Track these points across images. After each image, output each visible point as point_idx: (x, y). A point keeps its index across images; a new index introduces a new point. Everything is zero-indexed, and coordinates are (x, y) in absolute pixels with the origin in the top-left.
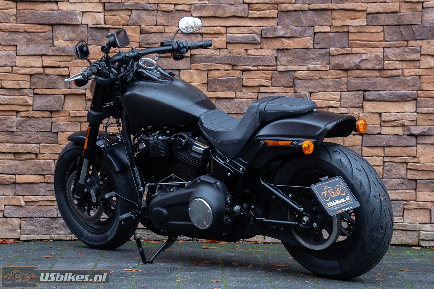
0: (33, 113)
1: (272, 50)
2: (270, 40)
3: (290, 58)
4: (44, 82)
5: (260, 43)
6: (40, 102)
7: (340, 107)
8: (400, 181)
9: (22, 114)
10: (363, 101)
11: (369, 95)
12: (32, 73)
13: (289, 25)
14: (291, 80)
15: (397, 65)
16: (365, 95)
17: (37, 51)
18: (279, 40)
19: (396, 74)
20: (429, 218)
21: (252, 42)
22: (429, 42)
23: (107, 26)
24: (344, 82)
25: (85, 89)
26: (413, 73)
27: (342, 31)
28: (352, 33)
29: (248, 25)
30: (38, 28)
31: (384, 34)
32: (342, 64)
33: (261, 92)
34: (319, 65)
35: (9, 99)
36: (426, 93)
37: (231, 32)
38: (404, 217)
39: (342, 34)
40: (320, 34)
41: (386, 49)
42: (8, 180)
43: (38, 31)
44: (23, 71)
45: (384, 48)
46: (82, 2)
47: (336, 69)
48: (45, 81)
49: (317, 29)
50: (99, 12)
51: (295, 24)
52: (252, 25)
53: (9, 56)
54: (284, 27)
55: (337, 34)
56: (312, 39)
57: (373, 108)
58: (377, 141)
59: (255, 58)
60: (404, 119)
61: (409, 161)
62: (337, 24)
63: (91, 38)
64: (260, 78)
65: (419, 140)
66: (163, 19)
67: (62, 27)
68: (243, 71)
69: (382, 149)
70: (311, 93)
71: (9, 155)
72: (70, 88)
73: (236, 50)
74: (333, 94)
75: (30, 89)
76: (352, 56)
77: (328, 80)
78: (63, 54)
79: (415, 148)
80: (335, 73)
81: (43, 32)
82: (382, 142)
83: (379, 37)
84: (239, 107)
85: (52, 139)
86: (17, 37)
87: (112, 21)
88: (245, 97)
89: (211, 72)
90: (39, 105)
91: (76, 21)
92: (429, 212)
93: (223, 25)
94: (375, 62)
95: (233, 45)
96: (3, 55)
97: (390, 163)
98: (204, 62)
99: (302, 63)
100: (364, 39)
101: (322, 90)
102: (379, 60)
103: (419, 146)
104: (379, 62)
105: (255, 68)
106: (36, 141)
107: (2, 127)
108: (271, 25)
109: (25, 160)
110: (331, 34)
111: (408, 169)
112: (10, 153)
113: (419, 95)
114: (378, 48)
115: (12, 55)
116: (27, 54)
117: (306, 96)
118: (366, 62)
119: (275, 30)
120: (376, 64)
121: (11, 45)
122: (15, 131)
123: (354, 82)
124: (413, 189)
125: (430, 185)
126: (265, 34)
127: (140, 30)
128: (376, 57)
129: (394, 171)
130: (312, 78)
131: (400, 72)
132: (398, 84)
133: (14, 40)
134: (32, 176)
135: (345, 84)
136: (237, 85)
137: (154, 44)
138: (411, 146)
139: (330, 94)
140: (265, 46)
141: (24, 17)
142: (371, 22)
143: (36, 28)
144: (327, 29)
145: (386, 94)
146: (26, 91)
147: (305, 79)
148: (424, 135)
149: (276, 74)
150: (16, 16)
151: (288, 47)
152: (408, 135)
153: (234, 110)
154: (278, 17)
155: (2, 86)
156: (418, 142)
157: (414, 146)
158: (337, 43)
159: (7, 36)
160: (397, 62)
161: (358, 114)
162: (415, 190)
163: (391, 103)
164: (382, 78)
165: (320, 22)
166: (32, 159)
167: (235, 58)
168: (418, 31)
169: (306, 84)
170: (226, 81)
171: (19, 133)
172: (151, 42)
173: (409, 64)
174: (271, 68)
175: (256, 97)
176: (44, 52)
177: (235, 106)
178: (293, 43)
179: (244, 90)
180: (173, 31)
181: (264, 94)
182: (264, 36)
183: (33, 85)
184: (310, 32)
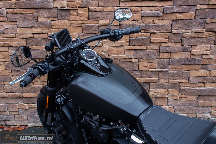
1: (169, 21)
2: (168, 14)
3: (180, 25)
4: (34, 42)
5: (162, 17)
6: (33, 54)
7: (210, 54)
12: (27, 38)
13: (180, 5)
14: (180, 38)
17: (28, 25)
18: (174, 14)
21: (157, 16)
23: (69, 8)
24: (213, 39)
27: (214, 8)
30: (28, 11)
32: (213, 29)
33: (161, 46)
34: (198, 29)
37: (144, 10)
39: (214, 9)
40: (200, 10)
42: (19, 96)
43: (28, 13)
44: (21, 37)
47: (208, 31)
49: (199, 7)
51: (185, 4)
52: (157, 5)
53: (13, 28)
54: (178, 6)
55: (211, 9)
56: (195, 13)
59: (159, 26)
63: (59, 15)
64: (161, 37)
66: (103, 3)
67: (42, 10)
68: (151, 33)
70: (192, 46)
73: (147, 21)
74: (206, 47)
77: (203, 38)
78: (44, 26)
80: (208, 34)
81: (32, 13)
84: (148, 55)
86: (17, 17)
87: (72, 5)
88: (152, 49)
91: (50, 6)
93: (139, 5)
95: (145, 18)
96: (10, 28)
99: (187, 28)
101: (199, 44)
105: (159, 32)
107: (13, 68)
108: (169, 5)
110: (207, 10)
115: (15, 27)
116: (23, 27)
117: (188, 48)
119: (172, 8)
121: (13, 21)
122: (20, 70)
126: (166, 11)
127: (89, 10)
130: (194, 37)
133: (15, 19)
134: (31, 94)
136: (147, 42)
137: (97, 18)
139: (203, 47)
140: (165, 18)
141: (20, 5)
143: (27, 11)
144: (205, 7)
147: (189, 38)
149: (171, 35)
150: (15, 4)
151: (180, 19)
153: (145, 57)
158: (210, 15)
159: (11, 16)
165: (200, 3)
166: (31, 85)
167: (147, 26)
169: (189, 41)
170: (141, 40)
171: (23, 71)
172: (95, 16)
174: (168, 31)
175: (159, 49)
176: (32, 25)
177: (146, 54)
178: (183, 16)
179: (151, 44)
180: (109, 10)
181: (164, 47)
182: (165, 12)
183: (28, 44)
184: (194, 9)
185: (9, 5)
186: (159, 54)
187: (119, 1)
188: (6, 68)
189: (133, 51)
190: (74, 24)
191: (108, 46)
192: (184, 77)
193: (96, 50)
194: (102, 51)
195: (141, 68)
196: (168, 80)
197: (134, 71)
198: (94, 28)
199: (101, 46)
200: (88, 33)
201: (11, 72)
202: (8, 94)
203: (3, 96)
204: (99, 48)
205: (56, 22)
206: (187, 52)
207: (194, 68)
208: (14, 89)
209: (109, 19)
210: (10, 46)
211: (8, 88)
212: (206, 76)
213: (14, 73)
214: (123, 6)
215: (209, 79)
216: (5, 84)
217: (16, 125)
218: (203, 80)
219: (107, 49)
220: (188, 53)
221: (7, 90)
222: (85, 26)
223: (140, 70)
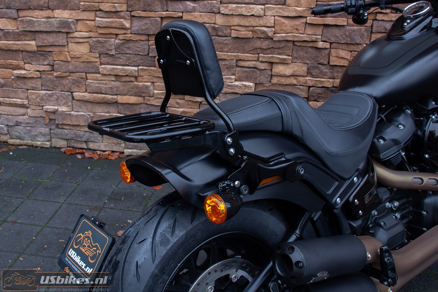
0: (131, 37)
4: (140, 4)
6: (137, 25)
9: (121, 37)
25: (182, 12)
35: (107, 22)
42: (111, 100)
48: (142, 3)
71: (110, 77)
72: (167, 11)
75: (127, 11)
84: (350, 36)
85: (150, 62)
90: (136, 28)
106: (135, 64)
107: (103, 49)
109: (125, 82)
112: (110, 75)
122: (114, 54)
134: (132, 97)
146: (123, 14)
153: (344, 39)
155: (100, 9)
166: (132, 82)
171: (119, 55)
177: (345, 34)
183: (130, 7)
186: (371, 36)
188: (90, 49)
189: (322, 28)
191: (274, 16)
193: (252, 22)
194: (263, 25)
195: (334, 61)
197: (320, 66)
199: (261, 15)
201: (100, 56)
202: (92, 96)
203: (85, 98)
204: (257, 19)
208: (103, 87)
210: (98, 9)
211: (92, 84)
213: (104, 59)
216: (88, 77)
217: (105, 150)
219: (273, 21)
221: (92, 89)
223: (331, 64)
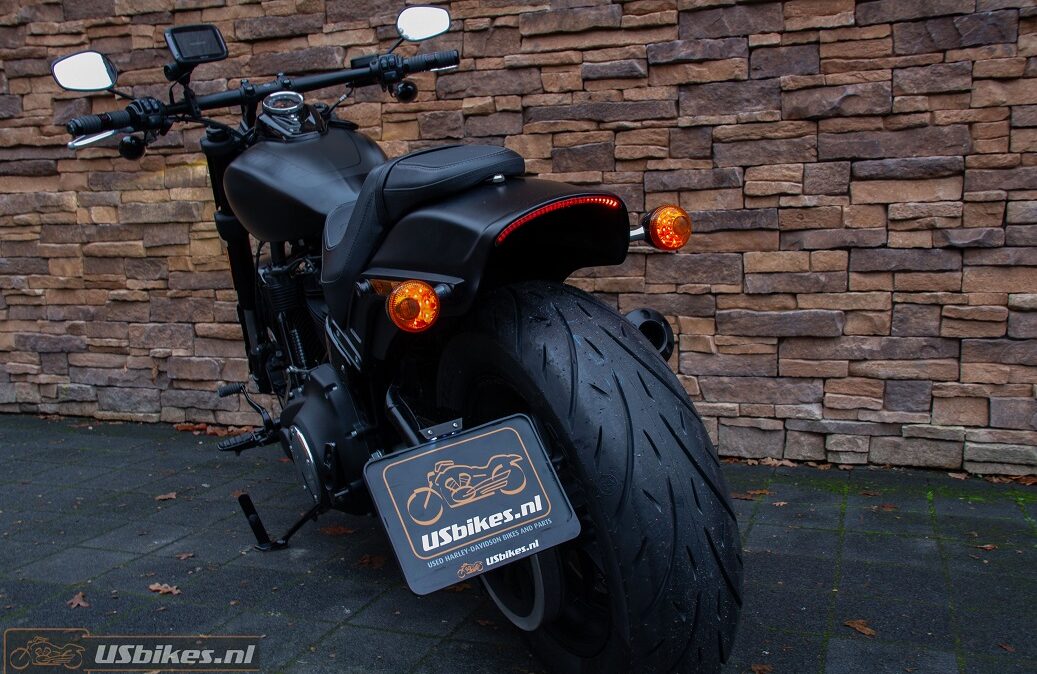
1: (668, 88)
2: (665, 70)
3: (703, 102)
5: (645, 77)
7: (804, 193)
8: (926, 341)
10: (851, 180)
11: (861, 168)
13: (698, 36)
14: (706, 144)
15: (921, 103)
16: (854, 168)
18: (680, 68)
19: (918, 122)
20: (985, 417)
21: (629, 75)
22: (992, 51)
24: (810, 144)
26: (955, 119)
27: (805, 41)
28: (826, 43)
29: (622, 43)
31: (894, 42)
32: (807, 108)
33: (649, 171)
34: (758, 112)
36: (984, 159)
37: (590, 58)
38: (934, 413)
39: (806, 47)
40: (760, 51)
41: (897, 72)
45: (893, 69)
46: (342, 31)
47: (793, 118)
49: (754, 41)
50: (370, 45)
51: (712, 34)
52: (628, 42)
54: (691, 42)
55: (796, 48)
56: (746, 60)
57: (870, 194)
58: (879, 262)
59: (637, 105)
60: (934, 214)
61: (945, 300)
62: (794, 28)
64: (645, 142)
65: (967, 258)
66: (474, 46)
68: (617, 130)
69: (890, 276)
73: (602, 92)
74: (788, 169)
76: (825, 90)
77: (778, 142)
79: (958, 275)
80: (792, 126)
82: (888, 263)
83: (882, 47)
89: (557, 137)
91: (335, 64)
92: (986, 403)
93: (576, 46)
94: (874, 100)
95: (595, 83)
97: (905, 305)
98: (545, 119)
99: (726, 109)
100: (851, 54)
101: (766, 160)
102: (882, 96)
103: (967, 270)
104: (882, 99)
105: (638, 124)
108: (665, 39)
110: (783, 49)
111: (942, 317)
113: (968, 165)
114: (879, 72)
117: (734, 174)
118: (855, 100)
119: (672, 47)
120: (875, 104)
123: (831, 142)
124: (953, 358)
125: (990, 351)
126: (653, 56)
128: (877, 90)
129: (913, 320)
130: (746, 137)
131: (926, 117)
132: (923, 142)
135: (813, 147)
136: (603, 157)
137: (459, 93)
138: (951, 270)
139: (782, 169)
140: (656, 82)
141: (262, 65)
142: (865, 19)
144: (775, 39)
145: (897, 164)
147: (733, 141)
148: (978, 247)
149: (676, 133)
150: (250, 66)
151: (698, 80)
152: (943, 248)
154: (678, 23)
156: (966, 262)
157: (957, 271)
158: (796, 66)
160: (920, 97)
161: (839, 208)
162: (959, 359)
163: (908, 183)
164: (888, 133)
165: (759, 27)
167: (600, 108)
168: (968, 29)
169: (734, 151)
170: (585, 153)
172: (454, 88)
173: (948, 100)
174: (668, 123)
175: (641, 180)
178: (709, 70)
179: (619, 167)
180: (491, 66)
181: (655, 174)
182: (651, 61)
184: (741, 47)
185: (233, 67)
187: (518, 39)
190: (396, 112)
192: (726, 273)
196: (678, 285)
198: (449, 122)
200: (434, 139)
205: (351, 108)
206: (730, 188)
207: (759, 244)
209: (489, 93)
212: (797, 269)
214: (529, 49)
215: (808, 279)
218: (787, 284)
220: (735, 191)
222: (426, 117)
